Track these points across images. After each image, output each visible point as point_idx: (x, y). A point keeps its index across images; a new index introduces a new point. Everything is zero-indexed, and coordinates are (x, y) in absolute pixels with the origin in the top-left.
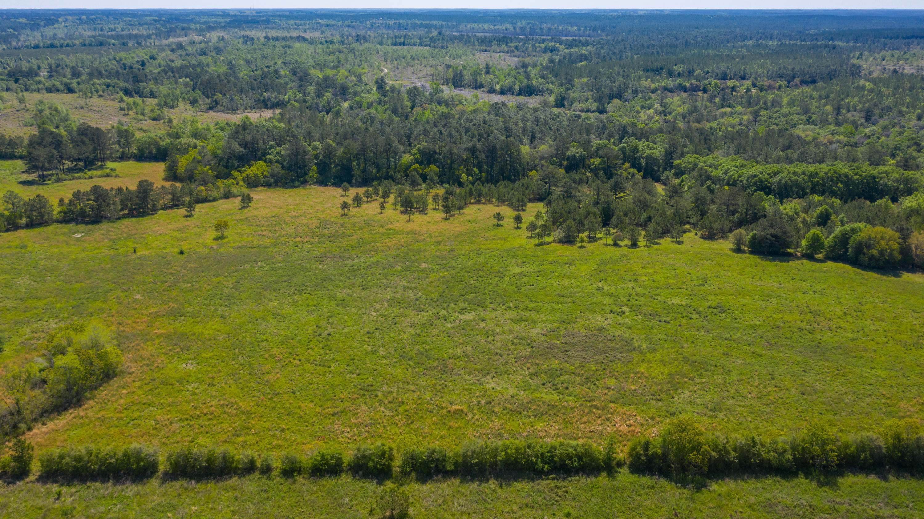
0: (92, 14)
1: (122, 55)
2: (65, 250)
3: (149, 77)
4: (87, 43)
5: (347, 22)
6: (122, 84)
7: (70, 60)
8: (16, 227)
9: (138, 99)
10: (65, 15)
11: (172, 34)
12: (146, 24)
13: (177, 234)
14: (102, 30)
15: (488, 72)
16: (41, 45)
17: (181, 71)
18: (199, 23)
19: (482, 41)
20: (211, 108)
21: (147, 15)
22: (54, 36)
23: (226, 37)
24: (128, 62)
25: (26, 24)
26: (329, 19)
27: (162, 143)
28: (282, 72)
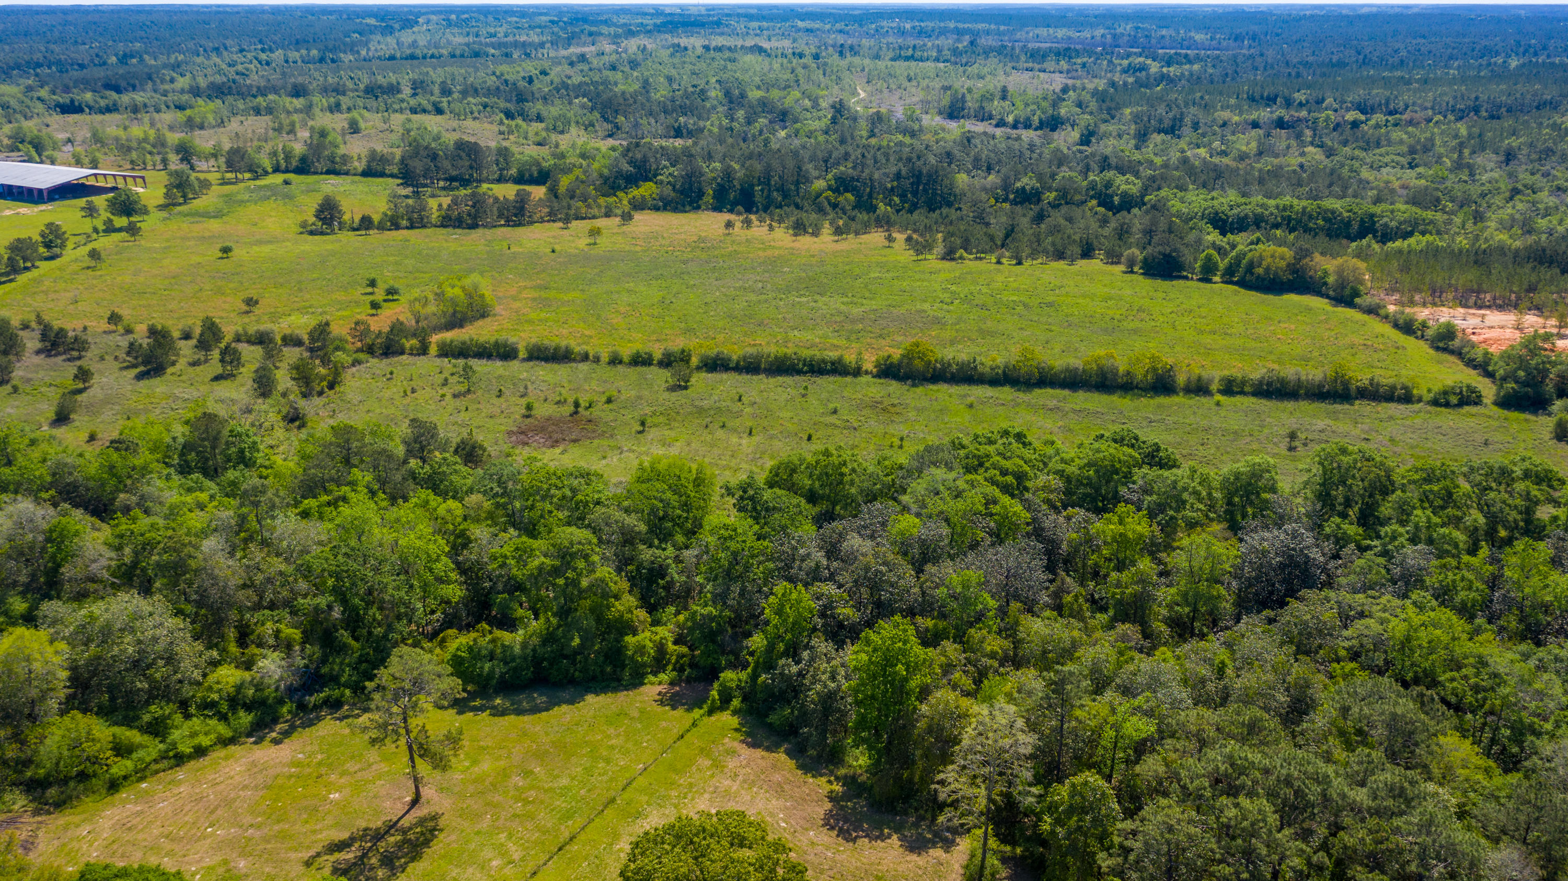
0: (464, 13)
1: (504, 68)
2: (445, 245)
3: (537, 95)
4: (458, 52)
5: (839, 26)
6: (503, 104)
7: (437, 75)
8: (397, 227)
9: (519, 121)
10: (424, 14)
11: (574, 41)
12: (540, 27)
13: (552, 240)
14: (477, 35)
15: (1004, 98)
16: (398, 55)
17: (579, 90)
18: (616, 25)
19: (1032, 56)
20: (610, 136)
21: (541, 14)
22: (414, 44)
23: (649, 47)
24: (511, 78)
25: (375, 26)
26: (813, 20)
27: (544, 164)
28: (713, 94)
